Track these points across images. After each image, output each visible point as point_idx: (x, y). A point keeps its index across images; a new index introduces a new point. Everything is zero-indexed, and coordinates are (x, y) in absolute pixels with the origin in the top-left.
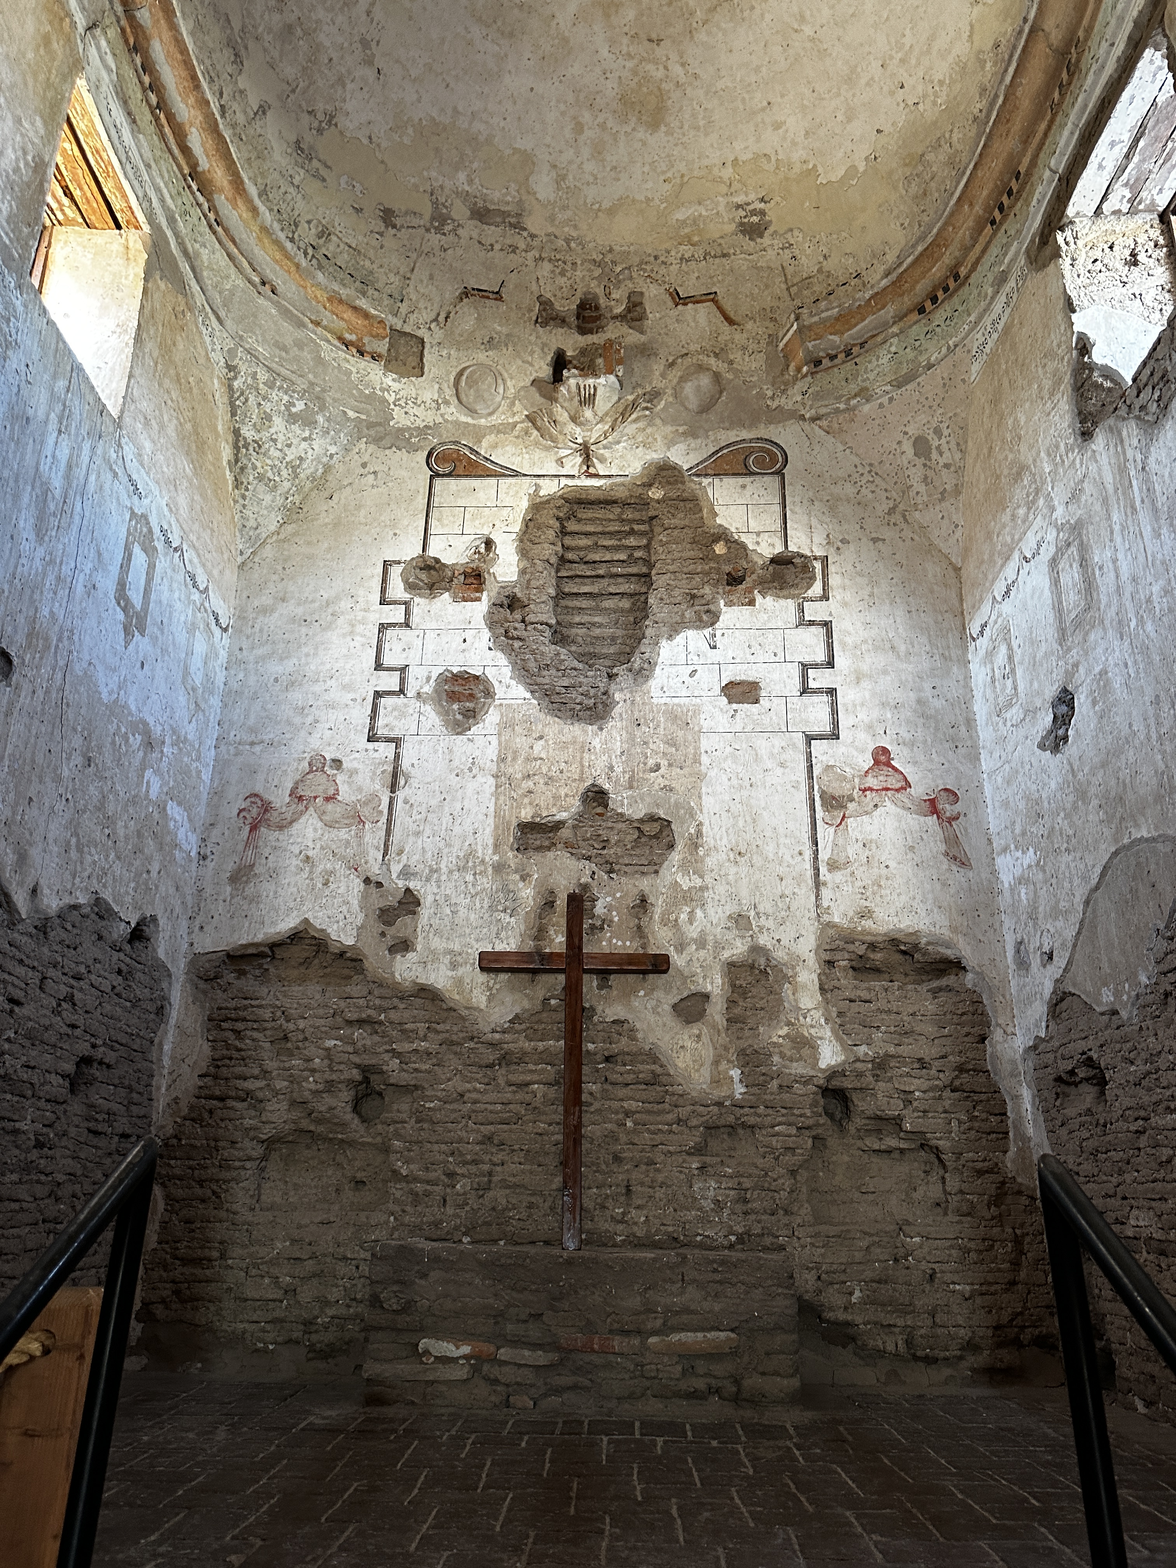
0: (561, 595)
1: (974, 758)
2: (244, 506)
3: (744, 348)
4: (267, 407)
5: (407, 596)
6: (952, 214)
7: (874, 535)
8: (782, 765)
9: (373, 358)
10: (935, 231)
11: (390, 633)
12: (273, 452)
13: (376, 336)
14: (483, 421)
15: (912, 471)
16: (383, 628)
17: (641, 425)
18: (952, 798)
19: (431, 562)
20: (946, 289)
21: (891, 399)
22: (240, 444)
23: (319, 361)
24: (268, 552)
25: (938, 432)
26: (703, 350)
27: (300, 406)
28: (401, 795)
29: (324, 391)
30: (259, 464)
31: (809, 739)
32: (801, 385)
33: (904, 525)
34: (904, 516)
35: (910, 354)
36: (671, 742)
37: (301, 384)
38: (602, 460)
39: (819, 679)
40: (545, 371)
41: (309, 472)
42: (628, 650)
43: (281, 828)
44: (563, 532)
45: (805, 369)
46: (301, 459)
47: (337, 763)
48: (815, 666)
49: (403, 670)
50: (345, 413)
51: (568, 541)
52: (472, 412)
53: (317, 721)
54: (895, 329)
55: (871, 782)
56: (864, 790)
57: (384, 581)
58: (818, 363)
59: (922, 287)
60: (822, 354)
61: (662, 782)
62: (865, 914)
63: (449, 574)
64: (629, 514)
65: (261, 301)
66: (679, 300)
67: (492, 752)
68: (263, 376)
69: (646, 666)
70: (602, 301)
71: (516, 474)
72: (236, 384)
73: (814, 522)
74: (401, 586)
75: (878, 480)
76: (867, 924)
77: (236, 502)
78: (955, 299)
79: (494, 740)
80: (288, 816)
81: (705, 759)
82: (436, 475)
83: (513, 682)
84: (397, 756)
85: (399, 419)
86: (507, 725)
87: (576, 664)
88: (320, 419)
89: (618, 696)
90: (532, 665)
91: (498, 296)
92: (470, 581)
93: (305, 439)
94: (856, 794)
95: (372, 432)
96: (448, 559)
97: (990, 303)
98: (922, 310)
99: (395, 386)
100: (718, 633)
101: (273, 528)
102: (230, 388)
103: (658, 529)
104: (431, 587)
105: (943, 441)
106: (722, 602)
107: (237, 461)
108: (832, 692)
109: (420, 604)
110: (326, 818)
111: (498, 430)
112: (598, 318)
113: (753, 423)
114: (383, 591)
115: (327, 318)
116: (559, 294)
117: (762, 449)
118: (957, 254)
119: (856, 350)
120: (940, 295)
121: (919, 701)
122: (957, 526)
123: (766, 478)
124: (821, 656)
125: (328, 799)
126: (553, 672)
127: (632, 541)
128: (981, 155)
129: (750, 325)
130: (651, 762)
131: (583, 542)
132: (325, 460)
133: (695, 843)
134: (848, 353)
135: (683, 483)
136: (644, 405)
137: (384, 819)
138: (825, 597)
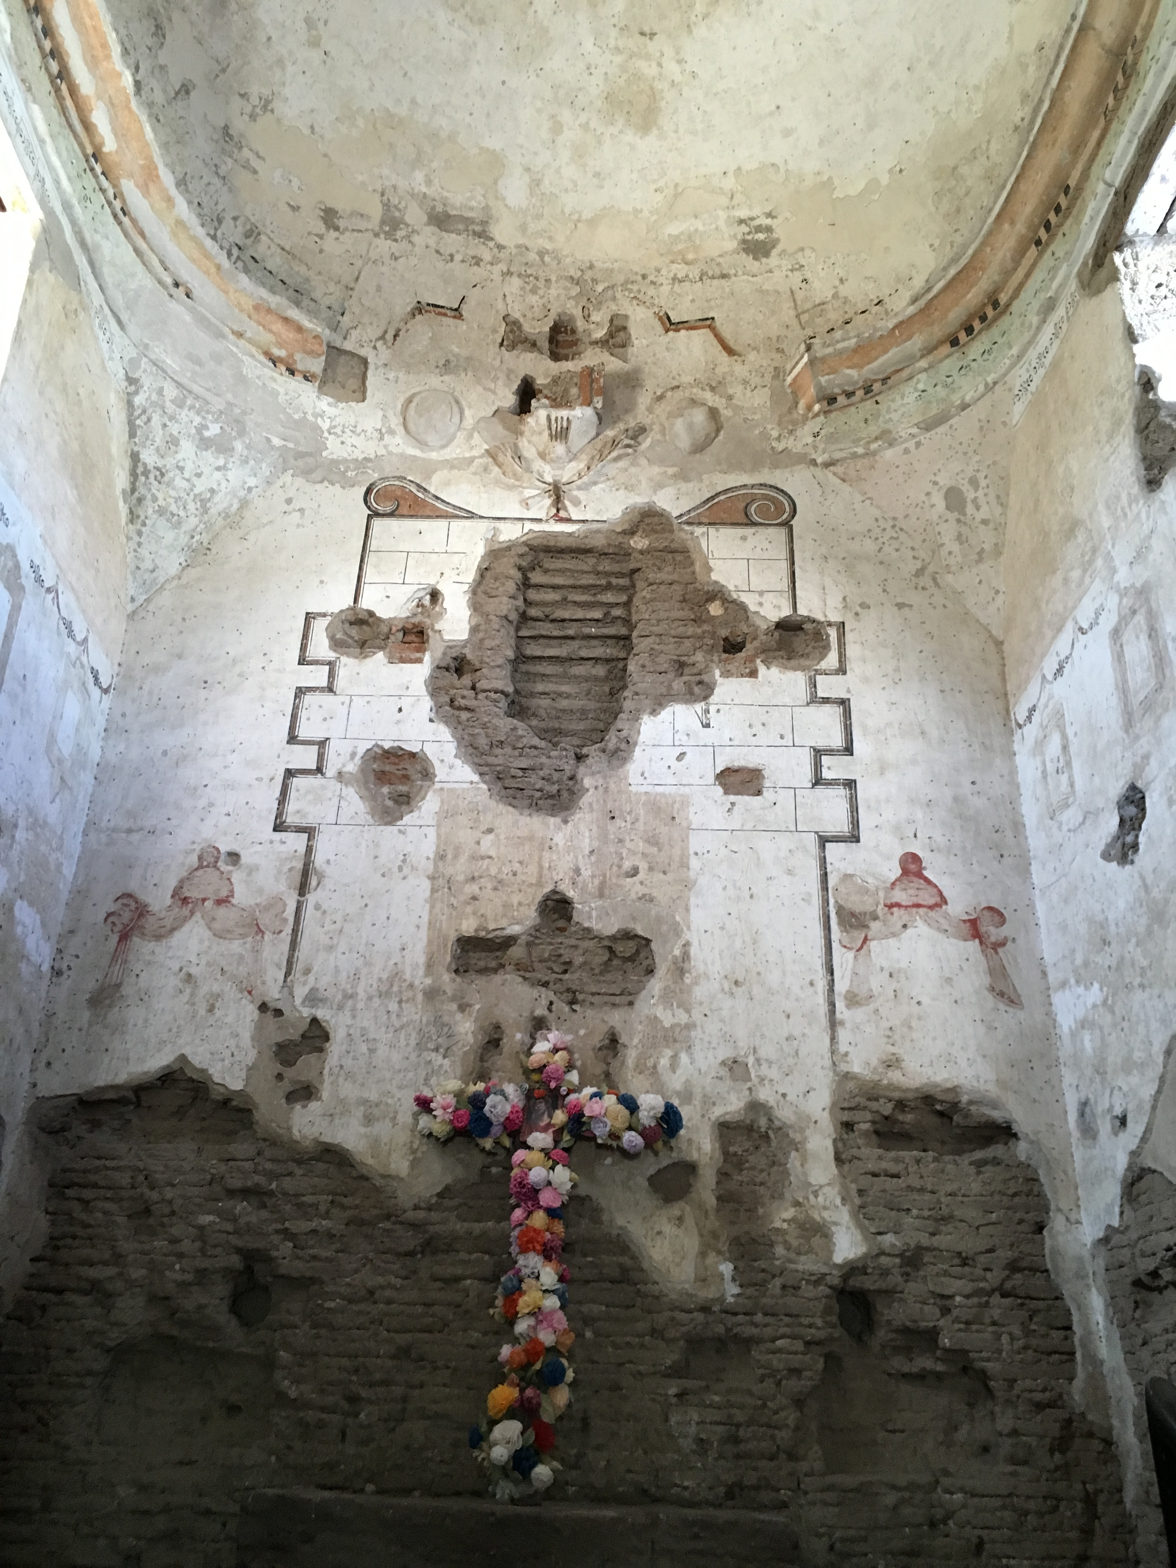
0: (520, 659)
1: (1023, 869)
2: (139, 544)
3: (745, 382)
4: (174, 428)
5: (331, 655)
6: (990, 233)
7: (899, 600)
8: (790, 872)
9: (306, 378)
10: (970, 252)
11: (308, 698)
12: (179, 483)
13: (311, 353)
14: (434, 455)
15: (943, 528)
16: (300, 692)
17: (621, 464)
18: (997, 918)
19: (365, 616)
20: (983, 318)
21: (918, 444)
22: (140, 470)
23: (241, 379)
24: (165, 599)
25: (974, 482)
26: (697, 382)
27: (214, 430)
28: (311, 899)
29: (244, 413)
30: (160, 496)
31: (824, 841)
32: (813, 426)
33: (933, 589)
34: (934, 580)
35: (941, 392)
36: (653, 840)
37: (218, 404)
38: (576, 503)
39: (832, 768)
40: (509, 399)
41: (221, 507)
42: (601, 726)
43: (158, 937)
44: (526, 584)
45: (817, 407)
46: (212, 491)
47: (234, 857)
48: (830, 752)
49: (322, 744)
50: (268, 440)
51: (532, 595)
52: (422, 444)
53: (211, 805)
54: (923, 363)
55: (899, 896)
56: (890, 906)
57: (305, 636)
58: (832, 400)
59: (955, 315)
60: (837, 390)
61: (641, 890)
62: (892, 1063)
63: (385, 629)
64: (606, 565)
65: (173, 305)
66: (670, 324)
67: (428, 848)
68: (171, 392)
69: (623, 746)
70: (580, 324)
71: (471, 515)
72: (138, 400)
73: (828, 582)
74: (326, 642)
75: (903, 536)
76: (895, 1076)
77: (129, 538)
78: (995, 331)
79: (432, 833)
80: (168, 923)
81: (694, 863)
82: (375, 514)
83: (458, 762)
84: (309, 850)
85: (334, 449)
86: (447, 814)
87: (536, 741)
88: (238, 446)
89: (587, 782)
90: (483, 742)
91: (457, 313)
92: (409, 638)
93: (218, 469)
94: (881, 910)
95: (300, 463)
96: (384, 612)
97: (1036, 335)
98: (955, 342)
99: (331, 411)
100: (713, 709)
101: (174, 570)
102: (130, 404)
103: (640, 585)
104: (362, 644)
105: (980, 493)
106: (717, 673)
107: (133, 490)
108: (850, 784)
109: (348, 666)
110: (217, 925)
111: (452, 465)
112: (575, 343)
113: (756, 465)
114: (303, 648)
115: (252, 329)
116: (529, 315)
117: (766, 497)
118: (996, 278)
119: (876, 387)
120: (977, 325)
121: (956, 799)
122: (997, 592)
123: (771, 530)
124: (837, 741)
125: (219, 902)
126: (508, 750)
127: (609, 597)
128: (1023, 167)
129: (752, 356)
130: (627, 865)
131: (552, 596)
132: (242, 493)
133: (681, 968)
134: (868, 390)
135: (672, 531)
136: (627, 441)
137: (288, 929)
138: (842, 670)
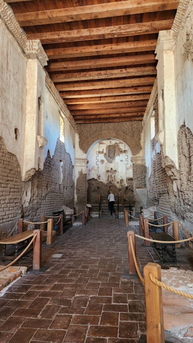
0: (109, 153)
8: (124, 166)
11: (97, 157)
19: (99, 151)
28: (99, 169)
31: (126, 164)
36: (117, 165)
38: (112, 143)
39: (127, 160)
42: (114, 157)
43: (91, 171)
44: (109, 148)
47: (94, 167)
49: (98, 160)
53: (93, 164)
57: (96, 153)
61: (116, 168)
64: (114, 147)
67: (105, 166)
69: (115, 159)
71: (105, 144)
73: (127, 147)
76: (129, 177)
81: (119, 166)
82: (99, 144)
83: (106, 160)
84: (98, 166)
86: (106, 164)
87: (110, 158)
89: (113, 161)
94: (129, 168)
96: (101, 151)
100: (120, 156)
103: (116, 148)
106: (120, 154)
109: (99, 154)
124: (127, 158)
125: (94, 169)
126: (108, 159)
127: (114, 149)
130: (115, 166)
133: (118, 172)
135: (118, 144)
138: (128, 153)
